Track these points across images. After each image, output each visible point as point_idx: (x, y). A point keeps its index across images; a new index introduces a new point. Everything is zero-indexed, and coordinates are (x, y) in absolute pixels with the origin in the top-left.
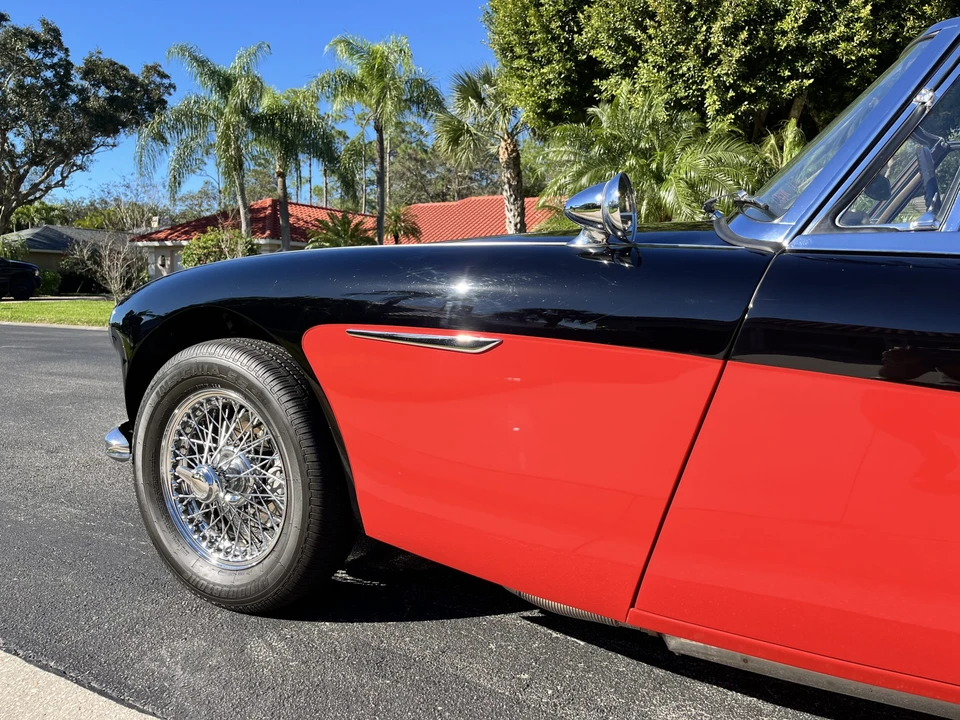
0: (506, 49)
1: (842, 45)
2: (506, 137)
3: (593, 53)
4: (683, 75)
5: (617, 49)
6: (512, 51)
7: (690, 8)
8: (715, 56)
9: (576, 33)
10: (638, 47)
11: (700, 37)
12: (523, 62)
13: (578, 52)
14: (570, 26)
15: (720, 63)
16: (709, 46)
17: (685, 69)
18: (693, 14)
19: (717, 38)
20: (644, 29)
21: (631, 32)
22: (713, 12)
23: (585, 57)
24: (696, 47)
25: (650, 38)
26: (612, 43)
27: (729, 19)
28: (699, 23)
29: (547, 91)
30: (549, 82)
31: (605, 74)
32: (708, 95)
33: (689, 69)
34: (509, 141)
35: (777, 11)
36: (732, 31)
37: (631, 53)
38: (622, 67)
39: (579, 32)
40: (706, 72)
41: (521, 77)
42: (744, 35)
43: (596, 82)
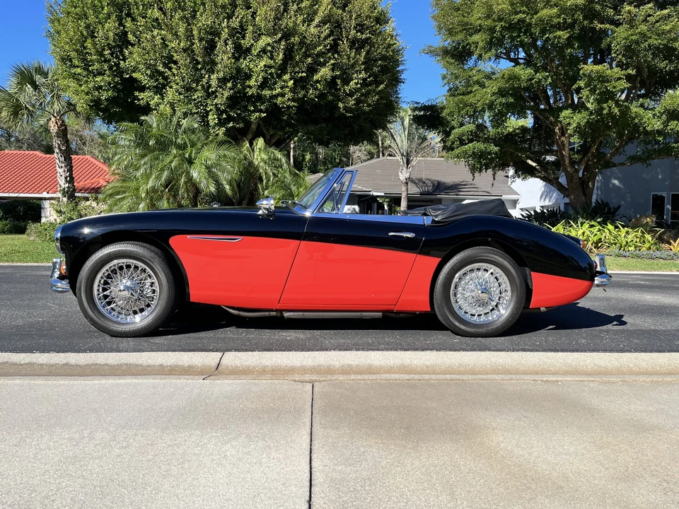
0: (65, 59)
1: (280, 99)
2: (55, 115)
3: (134, 75)
4: (195, 100)
5: (151, 77)
6: (71, 61)
7: (198, 63)
8: (213, 93)
9: (122, 60)
10: (166, 78)
11: (205, 80)
12: (79, 70)
13: (123, 72)
14: (117, 54)
15: (216, 97)
16: (210, 86)
17: (196, 96)
18: (199, 66)
19: (214, 83)
20: (170, 69)
21: (161, 68)
22: (211, 67)
23: (128, 76)
24: (203, 86)
25: (174, 75)
26: (149, 72)
27: (221, 75)
28: (203, 72)
29: (99, 93)
30: (100, 87)
31: (142, 89)
32: (210, 113)
33: (198, 97)
34: (58, 118)
35: (246, 73)
36: (223, 81)
37: (161, 81)
38: (155, 87)
39: (124, 60)
40: (209, 102)
41: (78, 80)
42: (229, 85)
43: (137, 94)
